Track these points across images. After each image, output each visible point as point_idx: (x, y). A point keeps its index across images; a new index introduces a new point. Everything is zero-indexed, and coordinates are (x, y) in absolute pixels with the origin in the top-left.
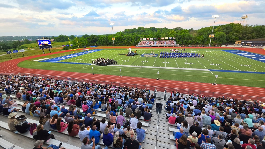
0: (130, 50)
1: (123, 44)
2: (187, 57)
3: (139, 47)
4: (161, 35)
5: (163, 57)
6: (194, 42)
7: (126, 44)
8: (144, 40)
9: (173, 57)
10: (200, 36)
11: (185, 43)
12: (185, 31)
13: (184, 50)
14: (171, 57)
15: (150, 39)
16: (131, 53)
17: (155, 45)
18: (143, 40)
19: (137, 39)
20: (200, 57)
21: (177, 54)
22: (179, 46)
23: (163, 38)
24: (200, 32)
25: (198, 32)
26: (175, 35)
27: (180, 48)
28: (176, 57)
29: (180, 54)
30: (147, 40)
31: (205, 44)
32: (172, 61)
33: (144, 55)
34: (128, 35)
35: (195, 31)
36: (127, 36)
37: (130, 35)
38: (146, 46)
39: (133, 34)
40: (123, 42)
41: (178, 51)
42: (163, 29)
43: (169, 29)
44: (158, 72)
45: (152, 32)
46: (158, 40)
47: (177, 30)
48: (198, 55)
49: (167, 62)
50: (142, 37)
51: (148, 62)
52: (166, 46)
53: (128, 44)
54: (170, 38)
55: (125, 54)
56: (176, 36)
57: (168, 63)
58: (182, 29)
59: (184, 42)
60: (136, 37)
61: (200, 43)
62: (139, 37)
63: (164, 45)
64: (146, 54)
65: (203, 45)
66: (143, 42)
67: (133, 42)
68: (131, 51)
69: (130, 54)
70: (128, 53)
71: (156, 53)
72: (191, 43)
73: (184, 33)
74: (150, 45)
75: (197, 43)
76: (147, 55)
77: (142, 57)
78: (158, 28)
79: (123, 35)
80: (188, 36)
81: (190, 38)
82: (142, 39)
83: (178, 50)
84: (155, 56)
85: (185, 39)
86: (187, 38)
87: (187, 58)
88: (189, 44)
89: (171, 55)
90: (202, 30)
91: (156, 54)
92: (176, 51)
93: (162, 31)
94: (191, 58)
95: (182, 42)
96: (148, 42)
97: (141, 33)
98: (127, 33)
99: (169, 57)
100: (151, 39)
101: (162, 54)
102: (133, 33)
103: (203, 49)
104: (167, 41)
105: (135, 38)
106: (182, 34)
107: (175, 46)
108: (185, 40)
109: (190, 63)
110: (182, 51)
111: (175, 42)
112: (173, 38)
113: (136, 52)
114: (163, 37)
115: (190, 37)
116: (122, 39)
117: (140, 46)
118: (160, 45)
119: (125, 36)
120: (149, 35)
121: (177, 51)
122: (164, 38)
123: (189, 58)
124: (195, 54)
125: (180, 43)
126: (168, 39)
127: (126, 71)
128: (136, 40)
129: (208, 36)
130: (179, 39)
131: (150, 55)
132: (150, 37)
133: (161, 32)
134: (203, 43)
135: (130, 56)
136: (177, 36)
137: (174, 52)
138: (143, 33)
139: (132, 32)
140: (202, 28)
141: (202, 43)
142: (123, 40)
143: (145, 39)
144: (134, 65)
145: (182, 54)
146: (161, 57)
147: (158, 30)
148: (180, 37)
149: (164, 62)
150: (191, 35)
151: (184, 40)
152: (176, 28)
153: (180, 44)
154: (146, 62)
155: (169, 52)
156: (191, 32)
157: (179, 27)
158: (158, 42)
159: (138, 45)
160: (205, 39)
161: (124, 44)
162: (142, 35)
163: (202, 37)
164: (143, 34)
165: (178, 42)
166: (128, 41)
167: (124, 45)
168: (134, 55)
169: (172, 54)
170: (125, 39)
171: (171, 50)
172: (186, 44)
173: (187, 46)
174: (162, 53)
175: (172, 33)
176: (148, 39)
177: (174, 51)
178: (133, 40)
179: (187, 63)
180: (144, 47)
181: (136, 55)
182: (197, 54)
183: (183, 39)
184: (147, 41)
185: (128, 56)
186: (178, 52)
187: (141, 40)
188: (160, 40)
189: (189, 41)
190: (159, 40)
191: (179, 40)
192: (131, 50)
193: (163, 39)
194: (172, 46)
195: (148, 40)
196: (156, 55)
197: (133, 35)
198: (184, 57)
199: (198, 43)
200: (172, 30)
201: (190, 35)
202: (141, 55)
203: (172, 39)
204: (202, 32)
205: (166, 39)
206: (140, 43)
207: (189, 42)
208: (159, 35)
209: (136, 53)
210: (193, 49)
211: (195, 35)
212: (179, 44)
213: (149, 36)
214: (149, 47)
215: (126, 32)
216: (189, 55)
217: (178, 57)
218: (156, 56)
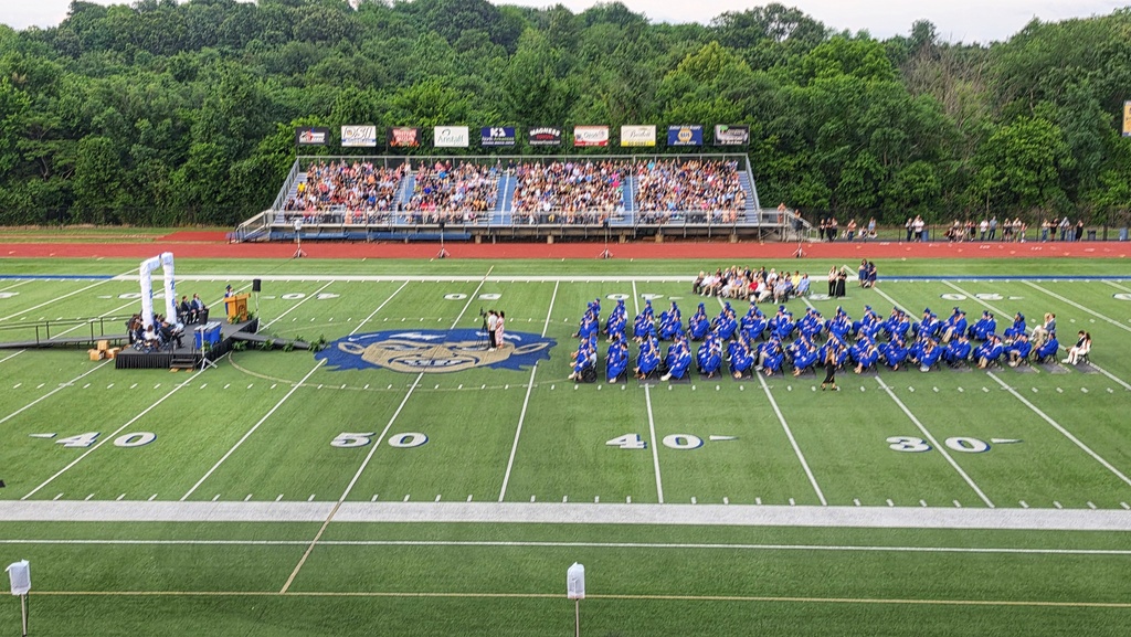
0: (157, 286)
1: (46, 200)
2: (905, 364)
3: (282, 238)
4: (571, 99)
5: (623, 376)
6: (961, 181)
7: (98, 206)
8: (353, 150)
9: (748, 371)
10: (1026, 111)
11: (866, 199)
12: (854, 55)
13: (868, 275)
14: (718, 369)
15: (425, 138)
16: (171, 317)
17: (503, 216)
18: (334, 147)
19: (260, 137)
20: (1056, 369)
21: (789, 334)
22: (799, 226)
23: (592, 136)
24: (1019, 69)
25: (999, 68)
26: (734, 97)
27: (812, 252)
28: (782, 366)
29: (819, 336)
30: (386, 151)
31: (1093, 207)
32: (739, 421)
33: (369, 353)
34: (120, 79)
35: (966, 59)
36: (109, 98)
37: (146, 84)
38: (386, 236)
39: (187, 74)
40: (42, 167)
41: (790, 291)
42: (592, 16)
43: (665, 29)
44: (576, 571)
45: (452, 53)
46: (538, 150)
47: (750, 40)
48: (1037, 332)
49: (670, 441)
50: (322, 109)
51: (419, 438)
52: (643, 235)
53: (122, 196)
54: (685, 135)
55: (85, 336)
56: (755, 109)
57: (693, 442)
58: (809, 30)
59: (847, 177)
60: (233, 111)
61: (1033, 201)
62: (288, 114)
63: (617, 213)
64: (384, 336)
65: (1065, 223)
66: (343, 182)
67: (192, 175)
68: (169, 296)
69: (167, 334)
70: (134, 323)
71: (527, 323)
72: (930, 198)
73: (842, 78)
74: (436, 212)
75: (1005, 203)
76: (402, 353)
77: (342, 379)
78: (528, 12)
79: (44, 81)
80: (893, 114)
81: (922, 141)
82: (319, 137)
83: (796, 280)
84: (512, 363)
85: (858, 143)
86: (887, 140)
87: (906, 380)
88: (915, 202)
89: (718, 346)
90: (1035, 45)
91: (528, 339)
92: (771, 287)
93: (571, 44)
94: (962, 381)
95: (832, 184)
96: (407, 183)
97: (298, 64)
98: (106, 57)
99: (685, 374)
100: (452, 136)
101: (599, 330)
102: (195, 59)
103: (1077, 266)
104: (651, 174)
105: (224, 128)
106: (814, 90)
107: (748, 235)
108: (865, 159)
109: (952, 443)
110: (837, 289)
111: (744, 182)
112: (723, 135)
113: (241, 305)
114: (595, 123)
115: (912, 124)
116: (35, 132)
117: (298, 224)
118: (568, 213)
119: (80, 87)
120: (422, 91)
121: (785, 298)
122: (615, 137)
123: (936, 382)
124: (1000, 330)
125: (803, 192)
126: (664, 145)
127: (108, 580)
128: (241, 154)
129: (1106, 117)
130: (785, 147)
131: (441, 351)
132: (426, 113)
133: (560, 53)
134: (1072, 195)
135: (163, 364)
136: (763, 110)
137: (742, 310)
138: (332, 57)
139: (181, 44)
140: (1034, 25)
141: (1056, 194)
142: (42, 149)
143: (360, 135)
144: (229, 486)
145: (846, 336)
146: (589, 374)
147: (531, 34)
148: (800, 121)
149: (631, 441)
150: (924, 103)
151: (853, 154)
152: (743, 21)
153: (813, 212)
154: (395, 441)
155: (688, 313)
156: (922, 67)
157: (776, 8)
158: (543, 181)
159: (274, 216)
160: (1081, 149)
161: (68, 197)
162: (315, 92)
163: (1048, 131)
164: (326, 74)
165: (785, 177)
166: (126, 159)
167: (57, 211)
168: (222, 349)
169: (729, 335)
170: (76, 129)
171: (710, 281)
172: (884, 208)
173: (892, 233)
174: (596, 325)
175: (696, 73)
176: (405, 136)
177: (740, 297)
178: (197, 147)
179: (917, 445)
180: (351, 238)
181: (251, 346)
182: (1020, 323)
183: (831, 141)
184: (394, 165)
185: (124, 363)
186: (796, 311)
187: (312, 149)
188: (555, 150)
189: (906, 173)
190: (548, 153)
191: (789, 162)
192: (168, 276)
193: (596, 150)
194: (719, 235)
195: (398, 150)
196: (530, 351)
197: (198, 87)
198: (874, 366)
199: (1017, 198)
200: (691, 33)
201: (916, 100)
202: (318, 349)
203: (706, 143)
204: (1042, 68)
205: (629, 149)
206: (296, 184)
207: (909, 185)
208: (545, 90)
209: (252, 328)
210: (959, 267)
211: (967, 102)
212: (794, 206)
213: (411, 106)
214: (422, 239)
215: (89, 44)
216: (930, 347)
217: (808, 369)
218: (530, 359)
